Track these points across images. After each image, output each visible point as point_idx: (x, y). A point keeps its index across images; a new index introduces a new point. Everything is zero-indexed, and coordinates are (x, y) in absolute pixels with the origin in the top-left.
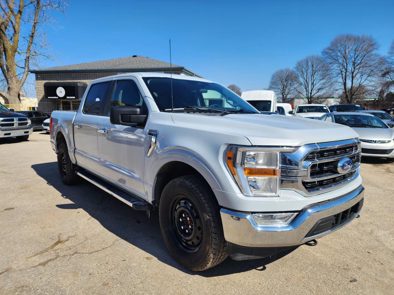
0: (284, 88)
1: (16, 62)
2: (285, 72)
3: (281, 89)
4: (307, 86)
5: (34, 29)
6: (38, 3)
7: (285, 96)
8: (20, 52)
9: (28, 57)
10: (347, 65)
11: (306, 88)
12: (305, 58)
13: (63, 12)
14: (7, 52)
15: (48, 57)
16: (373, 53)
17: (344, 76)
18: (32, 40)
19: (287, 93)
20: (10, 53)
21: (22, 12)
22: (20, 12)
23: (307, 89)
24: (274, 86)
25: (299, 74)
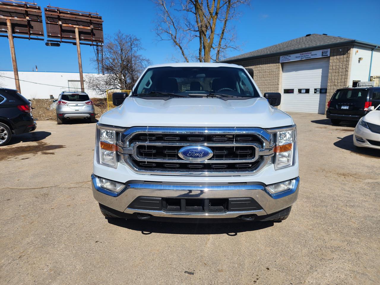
1: (211, 55)
5: (224, 27)
6: (229, 2)
8: (214, 47)
9: (219, 51)
13: (249, 5)
14: (205, 49)
15: (235, 49)
18: (222, 36)
20: (207, 49)
21: (218, 13)
22: (217, 14)
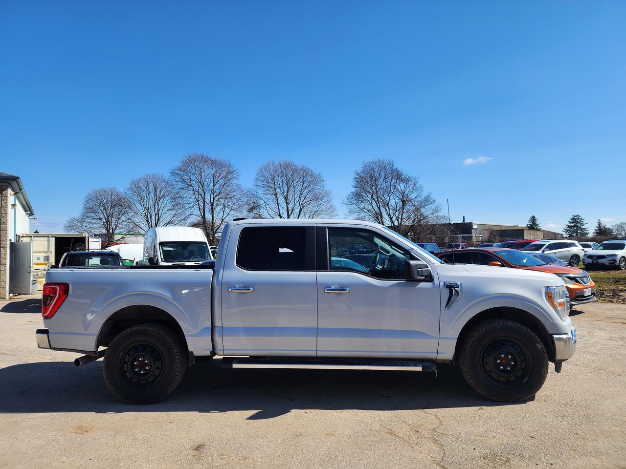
0: (108, 219)
2: (109, 193)
3: (104, 220)
4: (149, 217)
7: (111, 231)
10: (204, 193)
11: (147, 221)
12: (145, 177)
16: (233, 182)
17: (201, 207)
19: (114, 227)
23: (150, 221)
24: (89, 215)
25: (136, 198)
